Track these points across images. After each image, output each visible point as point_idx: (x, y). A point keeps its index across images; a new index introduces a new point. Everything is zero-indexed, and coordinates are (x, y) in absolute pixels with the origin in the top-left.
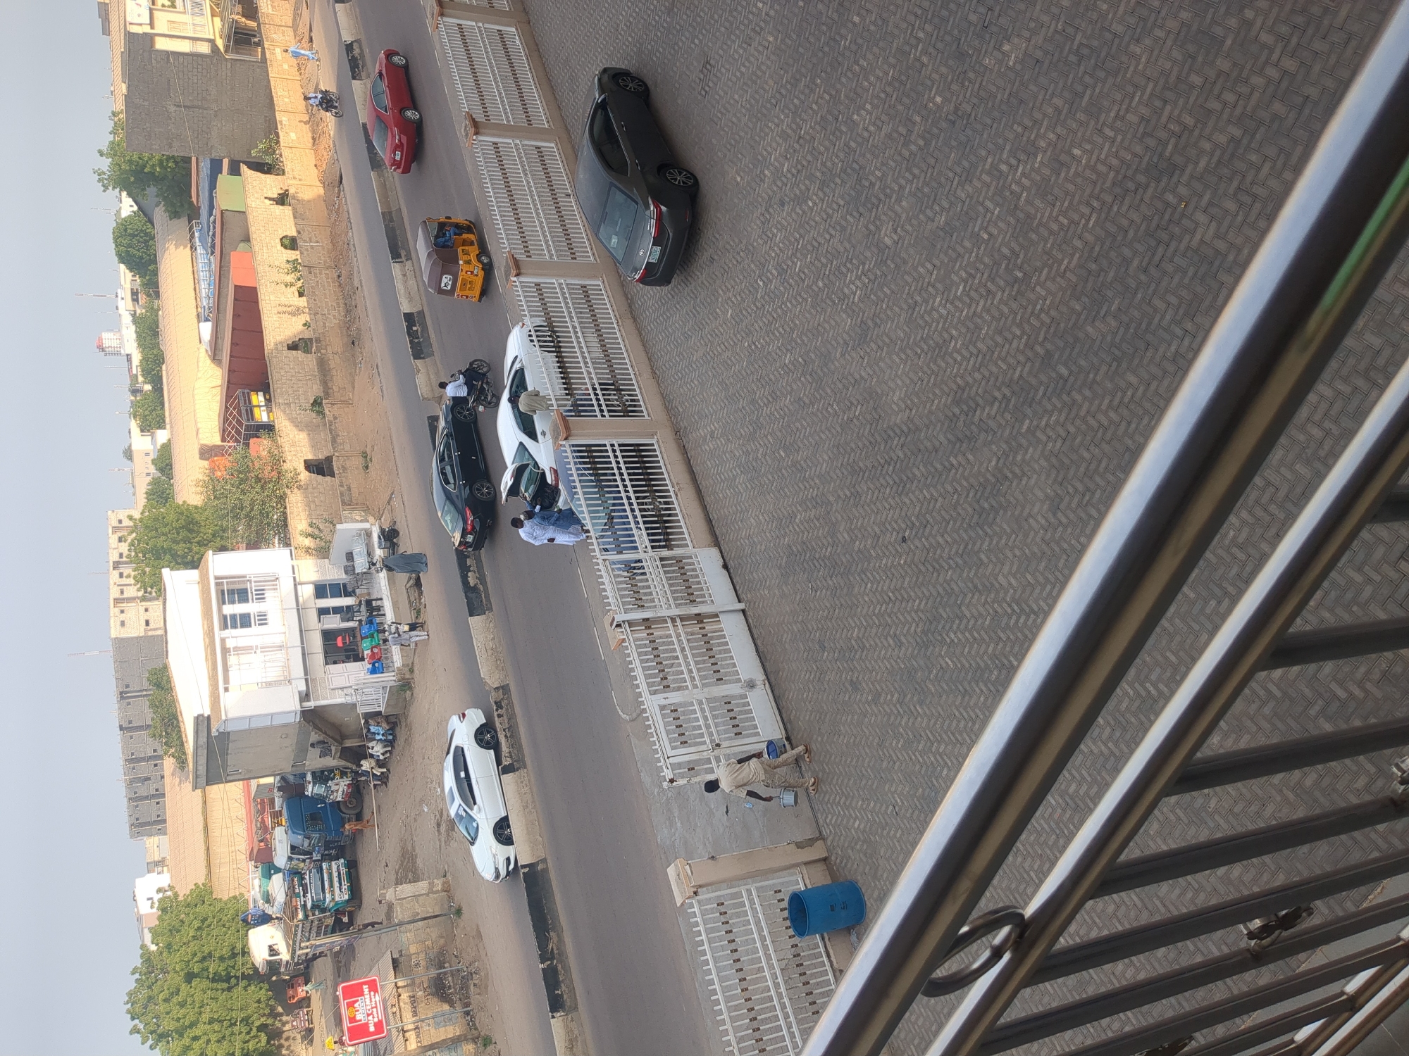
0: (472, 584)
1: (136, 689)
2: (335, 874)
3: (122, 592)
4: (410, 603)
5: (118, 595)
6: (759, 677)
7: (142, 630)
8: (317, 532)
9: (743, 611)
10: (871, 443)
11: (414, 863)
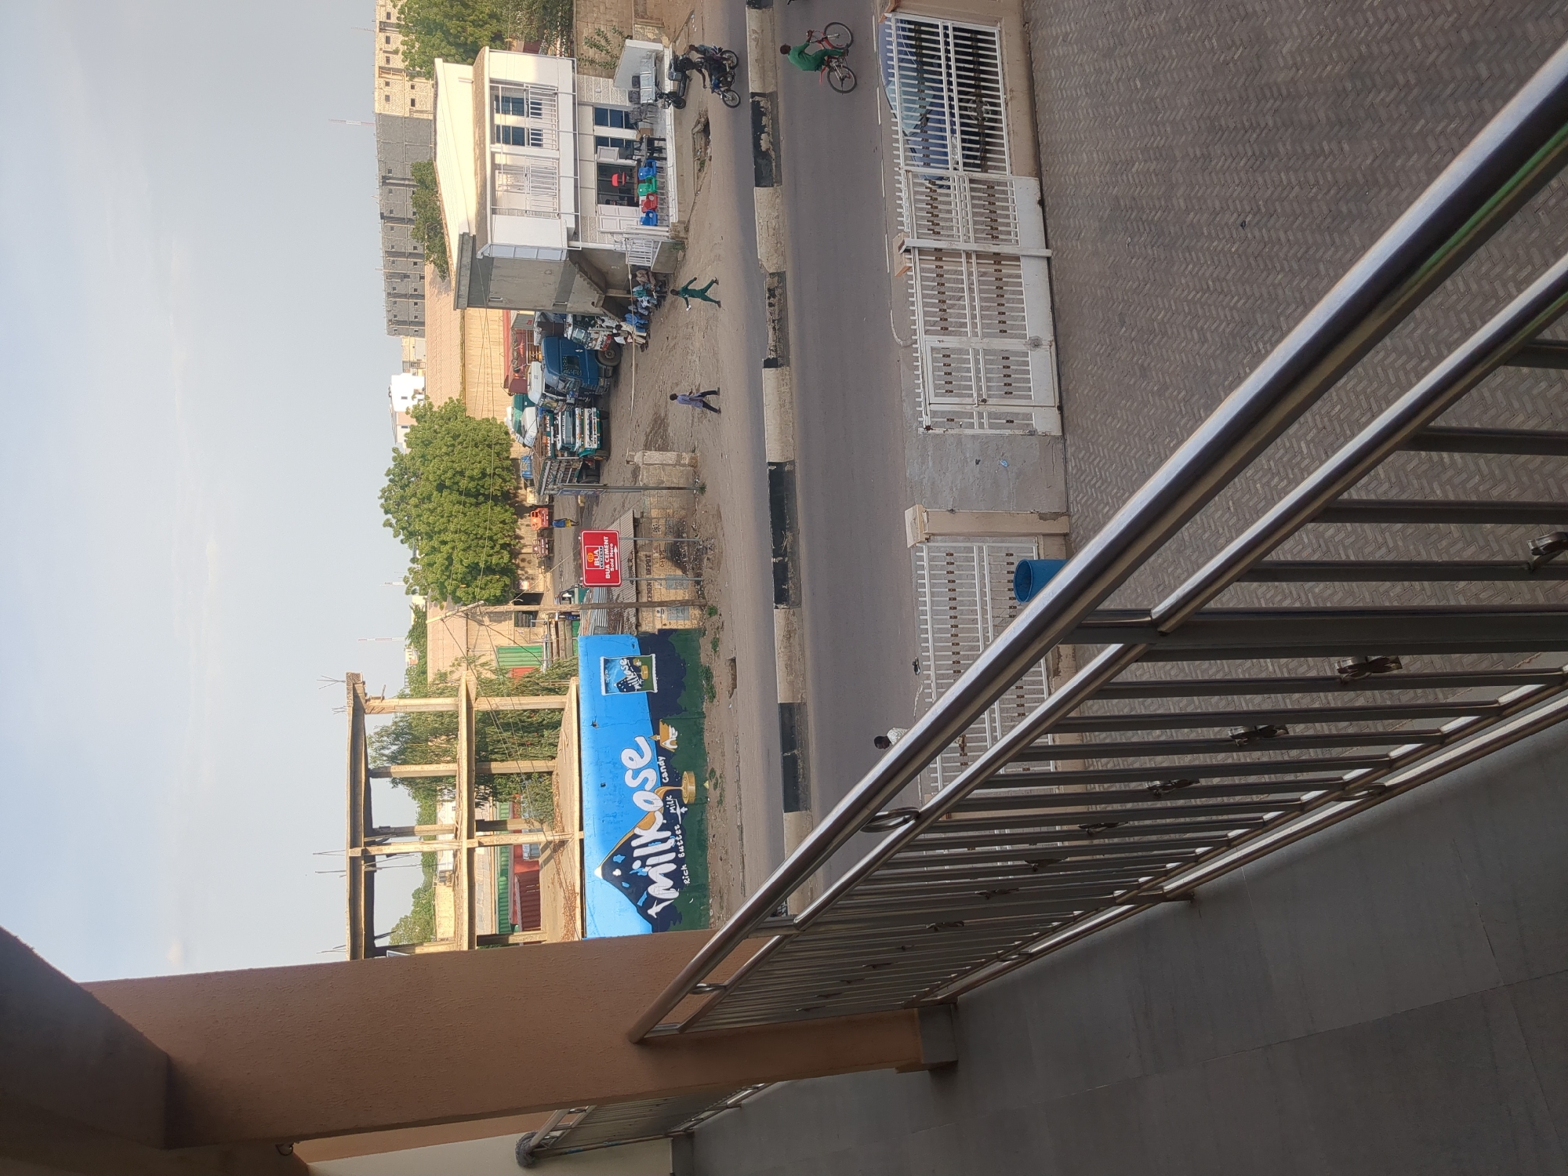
0: (763, 149)
1: (401, 177)
2: (587, 422)
3: (388, 61)
4: (695, 151)
5: (383, 64)
6: (1047, 336)
7: (407, 109)
8: (603, 43)
9: (1049, 259)
10: (1241, 98)
11: (665, 430)
